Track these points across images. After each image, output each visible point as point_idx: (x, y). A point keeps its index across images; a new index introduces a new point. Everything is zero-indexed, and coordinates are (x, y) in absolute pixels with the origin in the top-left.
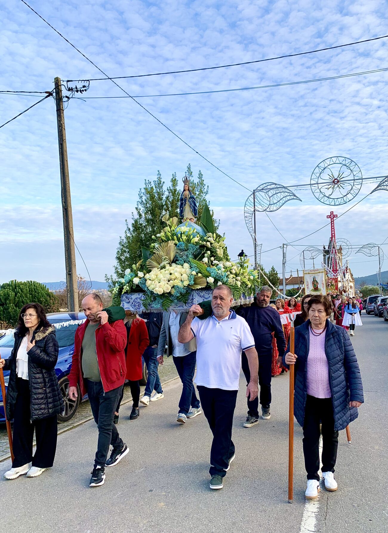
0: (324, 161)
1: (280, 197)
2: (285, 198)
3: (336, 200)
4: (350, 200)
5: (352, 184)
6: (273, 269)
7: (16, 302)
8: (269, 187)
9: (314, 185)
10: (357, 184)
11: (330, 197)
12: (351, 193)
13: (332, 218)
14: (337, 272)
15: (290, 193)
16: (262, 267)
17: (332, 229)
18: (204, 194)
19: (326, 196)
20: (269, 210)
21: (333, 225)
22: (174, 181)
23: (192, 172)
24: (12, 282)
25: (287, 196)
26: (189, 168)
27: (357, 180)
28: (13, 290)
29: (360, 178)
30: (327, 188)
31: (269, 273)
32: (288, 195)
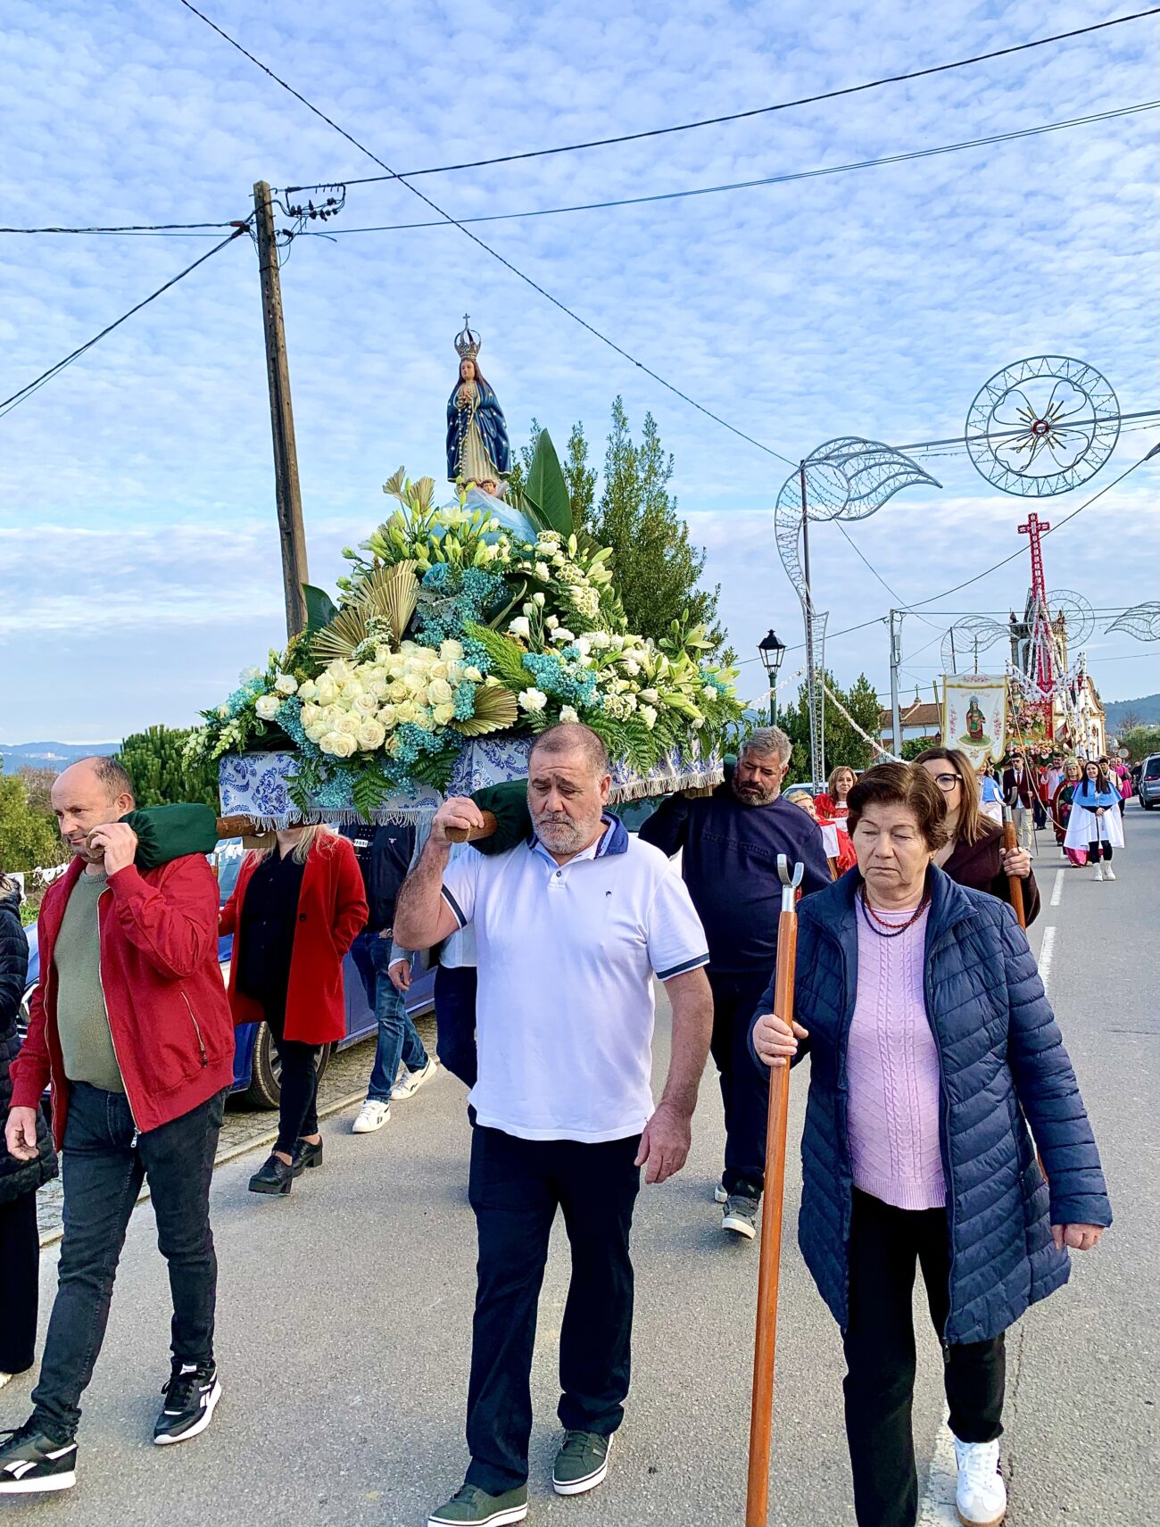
0: (1004, 370)
1: (877, 478)
2: (891, 480)
3: (1041, 480)
4: (1084, 481)
5: (1090, 436)
6: (862, 681)
7: (165, 785)
8: (845, 450)
9: (975, 441)
10: (1105, 431)
11: (1023, 473)
12: (1086, 460)
13: (1034, 531)
14: (1051, 688)
15: (906, 465)
16: (829, 677)
17: (1033, 564)
18: (662, 479)
19: (1013, 472)
20: (846, 517)
21: (1036, 552)
22: (578, 447)
23: (625, 419)
24: (153, 730)
25: (897, 474)
26: (617, 408)
27: (1104, 420)
28: (157, 753)
29: (1112, 414)
30: (1014, 449)
31: (852, 696)
32: (902, 470)
